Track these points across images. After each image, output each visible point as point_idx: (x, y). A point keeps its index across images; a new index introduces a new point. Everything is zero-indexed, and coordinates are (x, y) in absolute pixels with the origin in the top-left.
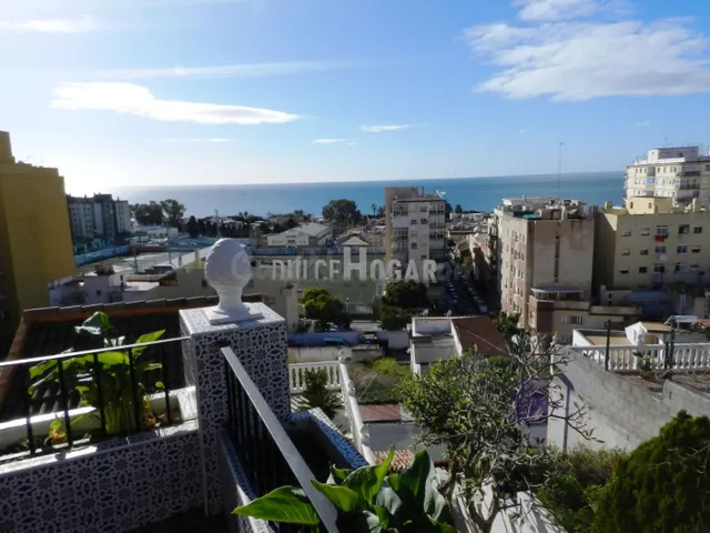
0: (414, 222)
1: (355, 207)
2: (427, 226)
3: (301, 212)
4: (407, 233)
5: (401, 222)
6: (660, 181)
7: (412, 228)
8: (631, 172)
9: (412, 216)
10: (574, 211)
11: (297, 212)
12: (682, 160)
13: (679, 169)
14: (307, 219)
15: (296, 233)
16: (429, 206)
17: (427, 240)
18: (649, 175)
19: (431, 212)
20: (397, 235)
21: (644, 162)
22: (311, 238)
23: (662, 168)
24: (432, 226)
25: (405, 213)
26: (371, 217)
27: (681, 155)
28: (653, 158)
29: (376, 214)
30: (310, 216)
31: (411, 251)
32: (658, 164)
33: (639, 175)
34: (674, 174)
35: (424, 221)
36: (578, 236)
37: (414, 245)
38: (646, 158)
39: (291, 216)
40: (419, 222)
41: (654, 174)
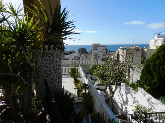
0: (99, 51)
1: (85, 50)
2: (102, 52)
3: (73, 51)
4: (97, 54)
5: (96, 51)
6: (158, 43)
7: (98, 53)
8: (151, 41)
9: (99, 50)
10: (137, 48)
11: (72, 51)
12: (163, 38)
13: (162, 40)
14: (74, 52)
15: (72, 55)
16: (103, 48)
17: (102, 56)
18: (155, 42)
19: (103, 49)
20: (95, 54)
21: (154, 39)
22: (75, 56)
23: (158, 40)
24: (103, 52)
25: (97, 49)
26: (89, 52)
27: (163, 37)
28: (156, 38)
29: (90, 51)
30: (75, 52)
31: (98, 58)
32: (157, 39)
33: (152, 42)
34: (161, 41)
35: (101, 51)
36: (138, 54)
37: (99, 57)
38: (154, 38)
39: (70, 51)
40: (100, 51)
41: (156, 42)
